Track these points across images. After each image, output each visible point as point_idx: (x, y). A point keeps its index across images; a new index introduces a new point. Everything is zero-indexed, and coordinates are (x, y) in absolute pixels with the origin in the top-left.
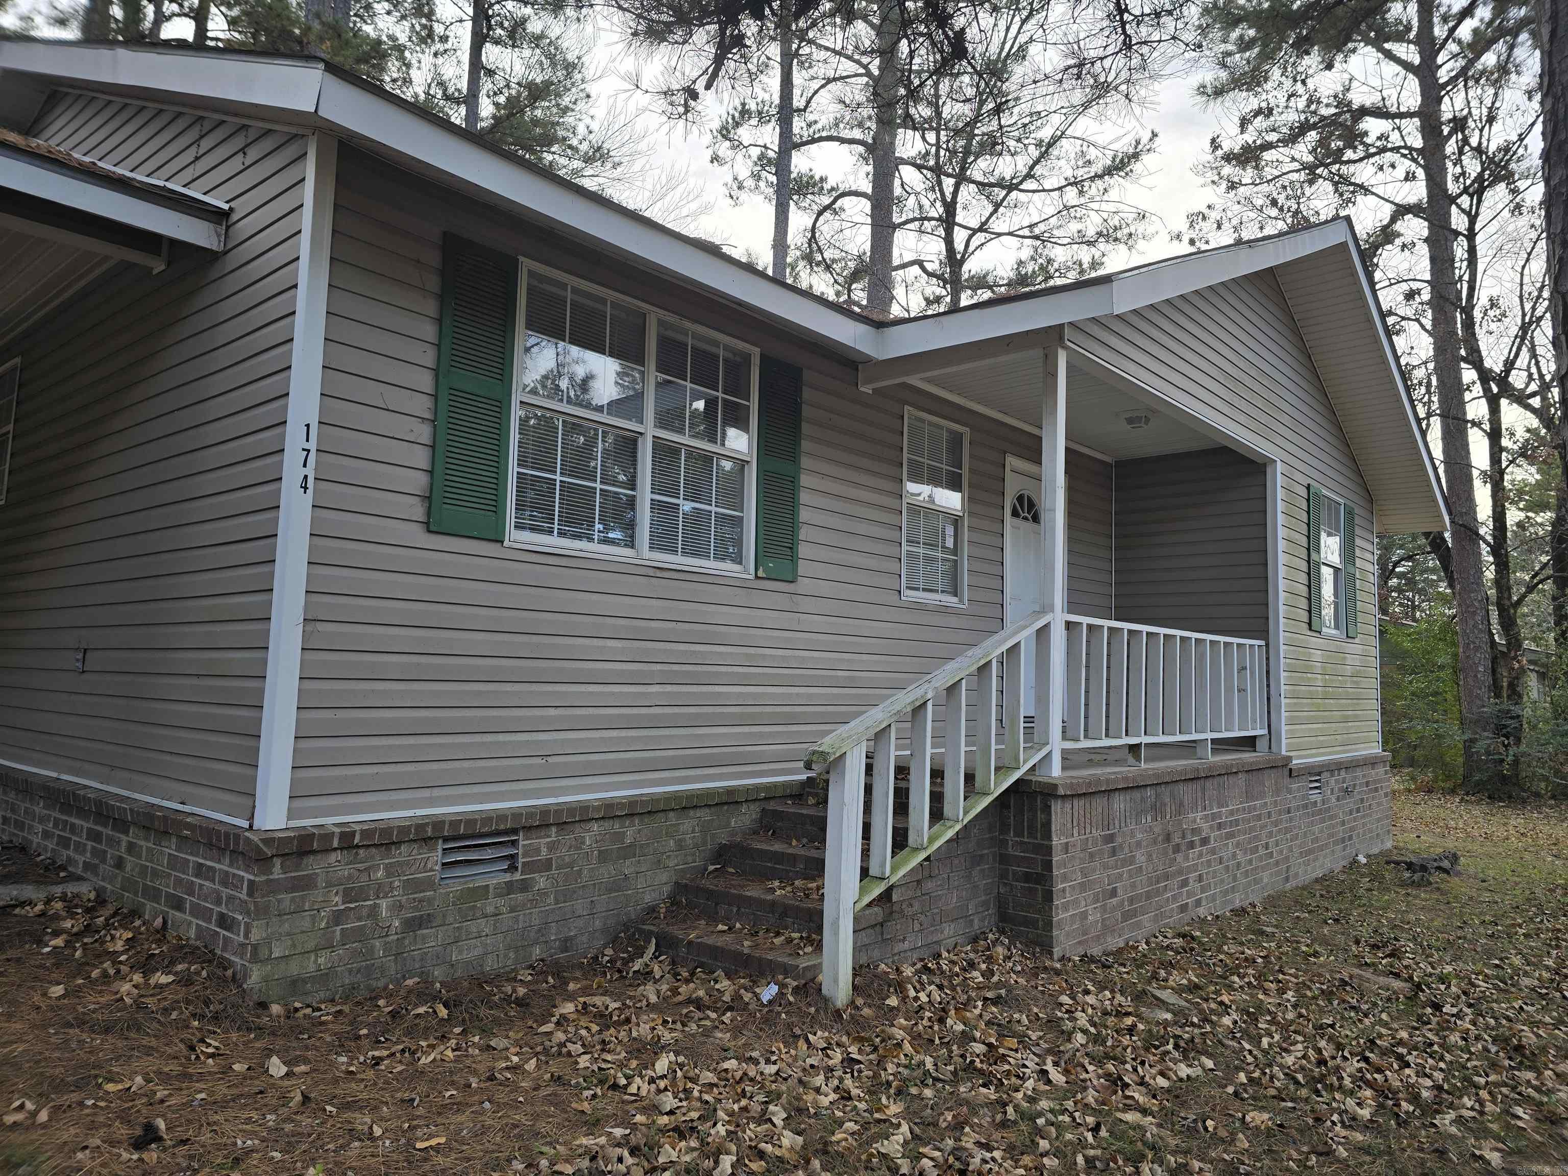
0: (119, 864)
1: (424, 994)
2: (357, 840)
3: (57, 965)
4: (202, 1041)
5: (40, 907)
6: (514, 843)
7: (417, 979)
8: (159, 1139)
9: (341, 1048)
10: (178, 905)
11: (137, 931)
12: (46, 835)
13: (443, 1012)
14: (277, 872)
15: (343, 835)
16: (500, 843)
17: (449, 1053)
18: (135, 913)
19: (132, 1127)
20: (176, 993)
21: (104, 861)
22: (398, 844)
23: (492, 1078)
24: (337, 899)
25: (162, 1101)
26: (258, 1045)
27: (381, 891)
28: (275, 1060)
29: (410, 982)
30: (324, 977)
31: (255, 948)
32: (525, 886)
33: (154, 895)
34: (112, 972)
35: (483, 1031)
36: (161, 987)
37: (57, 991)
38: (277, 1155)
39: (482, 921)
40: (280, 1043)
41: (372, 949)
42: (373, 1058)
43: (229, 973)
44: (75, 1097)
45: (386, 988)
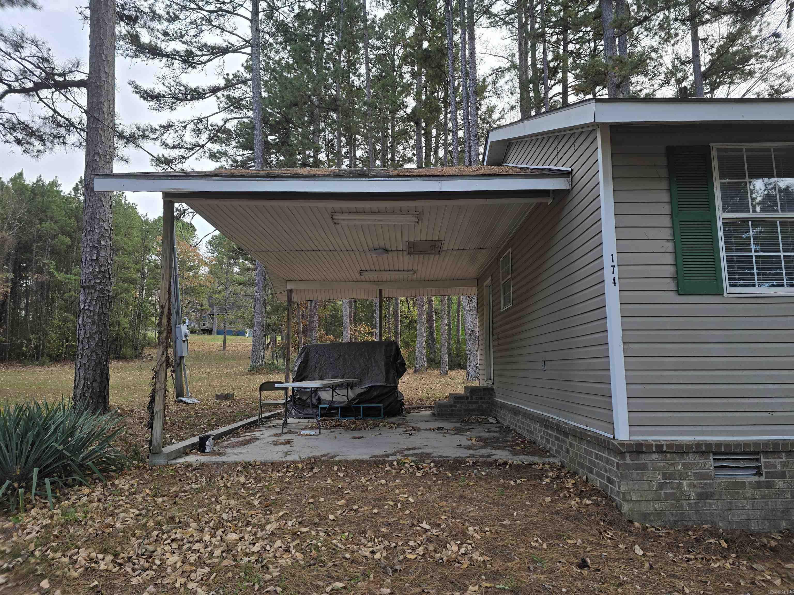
0: (568, 452)
1: (714, 533)
2: (665, 449)
3: (548, 489)
4: (605, 531)
5: (541, 466)
6: (758, 460)
7: (710, 526)
8: (588, 567)
9: (670, 549)
10: (591, 472)
11: (576, 480)
12: (541, 437)
13: (725, 545)
14: (628, 460)
15: (657, 446)
16: (749, 459)
17: (728, 565)
18: (576, 473)
19: (578, 559)
20: (593, 508)
21: (562, 450)
22: (688, 453)
23: (753, 583)
24: (659, 477)
25: (589, 552)
26: (630, 539)
27: (682, 476)
28: (637, 547)
29: (706, 526)
30: (659, 514)
31: (624, 494)
32: (769, 485)
33: (581, 465)
34: (568, 496)
35: (749, 560)
36: (587, 505)
37: (548, 499)
38: (639, 588)
39: (745, 502)
40: (640, 540)
41: (682, 505)
42: (686, 558)
43: (614, 504)
44: (556, 542)
45: (692, 526)
